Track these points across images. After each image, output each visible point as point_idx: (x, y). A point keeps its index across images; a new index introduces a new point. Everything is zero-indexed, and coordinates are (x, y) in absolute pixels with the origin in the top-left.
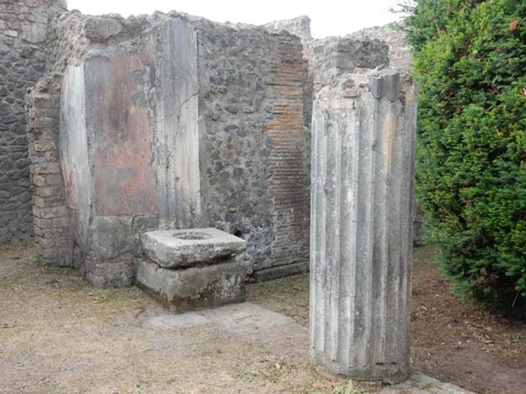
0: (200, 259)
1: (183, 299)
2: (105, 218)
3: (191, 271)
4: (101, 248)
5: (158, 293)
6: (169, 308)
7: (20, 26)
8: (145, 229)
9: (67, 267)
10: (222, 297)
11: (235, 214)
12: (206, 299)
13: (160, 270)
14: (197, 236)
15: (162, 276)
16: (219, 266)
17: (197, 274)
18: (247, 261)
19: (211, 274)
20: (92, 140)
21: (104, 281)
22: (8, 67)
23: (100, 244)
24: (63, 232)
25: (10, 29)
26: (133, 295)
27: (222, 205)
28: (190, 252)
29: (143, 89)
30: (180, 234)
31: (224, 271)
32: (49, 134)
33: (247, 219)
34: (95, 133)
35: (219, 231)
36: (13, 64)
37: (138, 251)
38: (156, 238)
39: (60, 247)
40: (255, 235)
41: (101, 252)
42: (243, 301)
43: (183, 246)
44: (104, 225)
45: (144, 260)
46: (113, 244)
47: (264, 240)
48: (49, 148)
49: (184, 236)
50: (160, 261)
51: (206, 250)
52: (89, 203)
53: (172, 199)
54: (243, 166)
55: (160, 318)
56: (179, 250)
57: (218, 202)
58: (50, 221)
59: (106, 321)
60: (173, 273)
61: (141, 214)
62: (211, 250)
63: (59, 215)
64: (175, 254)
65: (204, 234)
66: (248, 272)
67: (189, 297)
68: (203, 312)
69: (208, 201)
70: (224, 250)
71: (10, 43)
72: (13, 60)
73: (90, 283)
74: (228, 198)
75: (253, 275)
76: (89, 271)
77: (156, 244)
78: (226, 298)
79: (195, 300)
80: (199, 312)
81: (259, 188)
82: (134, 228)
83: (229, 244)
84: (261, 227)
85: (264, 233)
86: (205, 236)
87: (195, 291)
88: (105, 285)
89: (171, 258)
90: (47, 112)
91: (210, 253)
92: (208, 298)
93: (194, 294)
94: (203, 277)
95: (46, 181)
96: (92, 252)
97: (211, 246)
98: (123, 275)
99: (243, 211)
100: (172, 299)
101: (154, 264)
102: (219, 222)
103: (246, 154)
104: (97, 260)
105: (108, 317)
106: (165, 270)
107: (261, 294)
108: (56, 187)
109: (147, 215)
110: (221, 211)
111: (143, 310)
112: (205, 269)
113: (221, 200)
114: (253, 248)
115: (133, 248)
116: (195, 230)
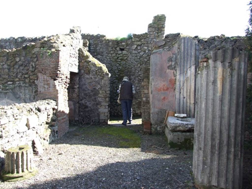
0: (182, 129)
12: (183, 146)
14: (188, 121)
19: (186, 136)
28: (178, 125)
29: (172, 63)
32: (146, 80)
46: (157, 119)
48: (146, 85)
49: (183, 120)
58: (144, 109)
60: (171, 133)
61: (169, 109)
62: (187, 126)
67: (176, 143)
79: (179, 145)
86: (191, 121)
87: (178, 141)
91: (186, 127)
95: (144, 96)
100: (169, 142)
108: (147, 98)
112: (184, 134)
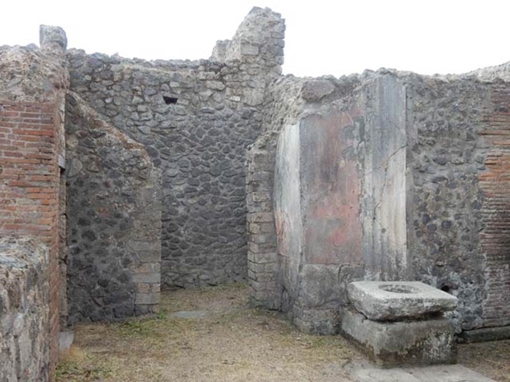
0: (408, 314)
1: (390, 354)
2: (314, 266)
3: (399, 326)
4: (310, 295)
5: (364, 345)
6: (375, 362)
7: (243, 92)
8: (350, 278)
9: (275, 310)
10: (431, 356)
11: (443, 268)
12: (414, 356)
13: (366, 322)
14: (403, 289)
15: (369, 328)
16: (429, 322)
17: (405, 330)
18: (455, 319)
19: (419, 331)
20: (305, 192)
21: (310, 327)
22: (231, 127)
23: (309, 292)
24: (274, 276)
25: (235, 95)
26: (338, 344)
27: (429, 258)
28: (398, 306)
29: (352, 143)
30: (386, 286)
31: (434, 328)
32: (265, 186)
33: (456, 274)
34: (308, 185)
35: (427, 285)
36: (236, 125)
37: (344, 301)
38: (363, 289)
39: (271, 291)
40: (465, 292)
41: (309, 299)
42: (454, 362)
43: (391, 300)
44: (313, 273)
45: (349, 310)
46: (320, 291)
47: (475, 297)
48: (265, 199)
49: (389, 288)
50: (366, 312)
51: (414, 305)
52: (300, 252)
53: (378, 251)
54: (451, 218)
55: (367, 371)
56: (387, 302)
57: (425, 255)
58: (262, 266)
59: (315, 368)
60: (380, 326)
61: (348, 263)
62: (420, 305)
63: (271, 261)
64: (383, 307)
65: (411, 288)
66: (456, 331)
67: (396, 353)
68: (412, 370)
69: (414, 254)
70: (434, 307)
71: (234, 107)
72: (236, 121)
73: (297, 328)
74: (435, 252)
75: (462, 334)
76: (297, 316)
77: (363, 295)
78: (435, 357)
79: (402, 356)
80: (407, 369)
81: (469, 242)
82: (340, 277)
83: (440, 300)
84: (472, 283)
85: (474, 290)
86: (412, 290)
87: (402, 347)
88: (312, 331)
89: (379, 310)
90: (264, 167)
92: (416, 355)
93: (402, 350)
94: (412, 332)
95: (260, 229)
96: (300, 298)
97: (420, 301)
98: (328, 323)
99: (452, 265)
100: (379, 353)
101: (360, 315)
102: (425, 276)
103: (455, 206)
104: (305, 306)
105: (316, 364)
106: (372, 322)
107: (473, 356)
109: (354, 266)
110: (427, 265)
111: (349, 360)
112: (413, 325)
113: (428, 254)
114: (462, 306)
115: (338, 296)
116: (401, 283)
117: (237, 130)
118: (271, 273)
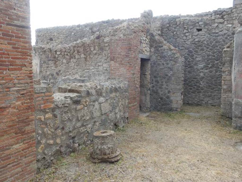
2: (239, 100)
4: (236, 112)
7: (233, 22)
20: (236, 67)
21: (236, 126)
22: (226, 39)
24: (230, 104)
25: (229, 24)
34: (238, 64)
36: (228, 37)
39: (228, 110)
41: (235, 114)
44: (238, 103)
58: (224, 98)
63: (229, 97)
71: (228, 29)
72: (229, 36)
88: (236, 128)
90: (228, 56)
95: (225, 83)
108: (229, 85)
117: (228, 40)
118: (228, 102)
